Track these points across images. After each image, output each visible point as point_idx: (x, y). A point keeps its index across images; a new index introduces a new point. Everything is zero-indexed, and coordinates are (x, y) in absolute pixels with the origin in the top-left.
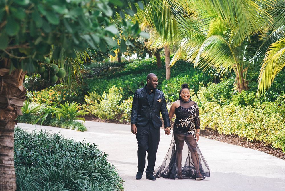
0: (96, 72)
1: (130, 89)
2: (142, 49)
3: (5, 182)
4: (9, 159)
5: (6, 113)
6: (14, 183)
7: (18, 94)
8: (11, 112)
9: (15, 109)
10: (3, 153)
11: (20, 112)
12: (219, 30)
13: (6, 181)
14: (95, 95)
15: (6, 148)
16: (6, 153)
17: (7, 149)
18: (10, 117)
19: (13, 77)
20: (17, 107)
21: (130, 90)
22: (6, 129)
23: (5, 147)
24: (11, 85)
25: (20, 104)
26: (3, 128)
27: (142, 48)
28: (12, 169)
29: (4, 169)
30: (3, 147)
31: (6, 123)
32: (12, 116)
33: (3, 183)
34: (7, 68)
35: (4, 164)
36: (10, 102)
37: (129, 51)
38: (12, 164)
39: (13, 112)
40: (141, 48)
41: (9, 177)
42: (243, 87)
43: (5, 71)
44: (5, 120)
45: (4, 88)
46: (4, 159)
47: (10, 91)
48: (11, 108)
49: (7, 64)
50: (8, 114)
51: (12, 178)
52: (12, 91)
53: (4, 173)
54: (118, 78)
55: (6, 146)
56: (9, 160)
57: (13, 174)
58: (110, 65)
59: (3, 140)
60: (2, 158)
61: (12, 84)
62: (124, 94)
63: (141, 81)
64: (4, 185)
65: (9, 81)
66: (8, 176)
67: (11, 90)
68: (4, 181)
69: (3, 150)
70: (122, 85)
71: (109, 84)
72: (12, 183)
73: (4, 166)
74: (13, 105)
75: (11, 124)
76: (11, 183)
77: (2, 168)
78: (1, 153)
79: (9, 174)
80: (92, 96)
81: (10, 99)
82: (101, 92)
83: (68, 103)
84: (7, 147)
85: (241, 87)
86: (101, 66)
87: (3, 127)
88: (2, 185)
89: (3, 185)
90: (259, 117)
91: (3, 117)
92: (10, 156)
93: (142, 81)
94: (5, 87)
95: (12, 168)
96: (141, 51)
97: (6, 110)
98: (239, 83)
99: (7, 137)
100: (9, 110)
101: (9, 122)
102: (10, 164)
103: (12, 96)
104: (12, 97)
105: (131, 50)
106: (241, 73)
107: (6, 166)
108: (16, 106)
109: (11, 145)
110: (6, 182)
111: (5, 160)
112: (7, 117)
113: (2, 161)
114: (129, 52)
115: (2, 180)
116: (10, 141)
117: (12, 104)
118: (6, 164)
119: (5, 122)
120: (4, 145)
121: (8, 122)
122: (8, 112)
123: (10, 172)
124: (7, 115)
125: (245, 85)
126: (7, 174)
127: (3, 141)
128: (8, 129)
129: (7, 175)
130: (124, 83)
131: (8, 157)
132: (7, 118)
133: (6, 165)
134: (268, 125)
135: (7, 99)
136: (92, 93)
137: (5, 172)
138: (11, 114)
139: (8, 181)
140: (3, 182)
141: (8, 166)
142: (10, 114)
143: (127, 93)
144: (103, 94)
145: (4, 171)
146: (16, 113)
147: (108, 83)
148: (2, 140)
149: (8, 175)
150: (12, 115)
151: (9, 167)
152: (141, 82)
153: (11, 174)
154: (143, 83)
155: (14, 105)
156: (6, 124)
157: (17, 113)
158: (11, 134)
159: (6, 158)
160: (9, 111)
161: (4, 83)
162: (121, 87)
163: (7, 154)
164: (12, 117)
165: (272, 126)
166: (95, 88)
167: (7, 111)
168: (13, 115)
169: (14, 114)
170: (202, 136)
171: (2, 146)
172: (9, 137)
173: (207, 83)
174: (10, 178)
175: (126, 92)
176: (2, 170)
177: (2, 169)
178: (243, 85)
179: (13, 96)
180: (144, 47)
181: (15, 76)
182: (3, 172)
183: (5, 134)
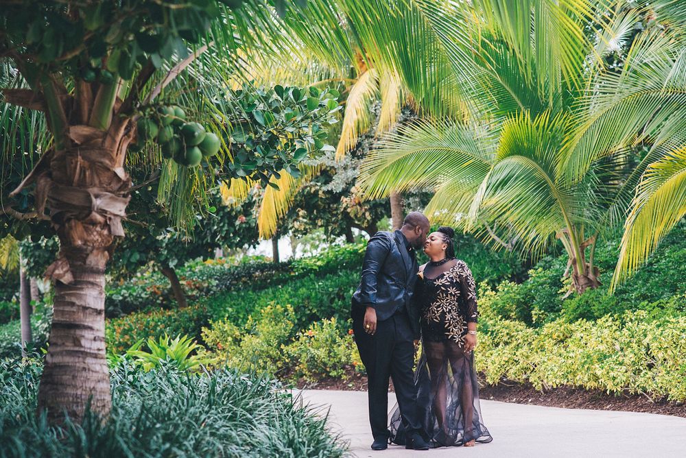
0: (223, 284)
1: (311, 308)
2: (336, 215)
3: (88, 389)
4: (95, 337)
5: (86, 229)
6: (107, 394)
7: (115, 186)
8: (98, 229)
9: (106, 221)
10: (82, 323)
11: (117, 228)
12: (525, 145)
13: (90, 388)
14: (227, 327)
15: (88, 311)
16: (88, 321)
17: (90, 314)
18: (95, 239)
19: (102, 146)
20: (112, 217)
21: (311, 310)
22: (87, 266)
23: (85, 308)
24: (99, 164)
25: (119, 209)
26: (81, 265)
27: (337, 213)
28: (102, 360)
29: (84, 358)
30: (81, 308)
31: (88, 252)
32: (101, 237)
33: (84, 393)
34: (88, 125)
35: (84, 347)
36: (97, 203)
37: (305, 220)
38: (101, 350)
39: (102, 229)
40: (335, 212)
41: (96, 378)
42: (586, 281)
43: (84, 133)
44: (85, 247)
45: (83, 170)
46: (83, 336)
47: (96, 177)
48: (99, 218)
49: (89, 117)
50: (92, 233)
51: (103, 382)
52: (101, 179)
53: (84, 369)
54: (280, 287)
55: (87, 306)
56: (95, 339)
57: (104, 373)
58: (254, 267)
59: (82, 292)
60: (80, 333)
61: (101, 163)
62: (296, 321)
63: (337, 289)
64: (86, 395)
65: (94, 155)
66: (95, 376)
67: (98, 175)
68: (86, 387)
69: (82, 315)
70: (290, 300)
71: (260, 299)
72: (103, 392)
73: (84, 351)
74: (103, 212)
75: (99, 256)
76: (100, 392)
77: (79, 357)
78: (77, 323)
79: (96, 372)
80: (220, 329)
81: (97, 196)
82: (240, 320)
83: (167, 339)
84: (91, 310)
85: (582, 281)
86: (234, 272)
87: (79, 263)
88: (81, 395)
89: (83, 397)
90: (633, 337)
91: (81, 238)
92: (97, 330)
93: (340, 289)
94: (84, 168)
95: (102, 358)
96: (333, 219)
97: (86, 223)
98: (577, 273)
99: (90, 286)
100: (94, 223)
101: (95, 252)
102: (99, 350)
103: (102, 191)
104: (101, 193)
105: (310, 219)
106: (580, 249)
107: (90, 353)
108: (111, 214)
109: (99, 304)
110: (91, 391)
111: (87, 339)
112: (89, 238)
113: (80, 342)
114: (306, 223)
115: (81, 385)
116: (95, 296)
117: (101, 209)
118: (88, 348)
119: (86, 250)
120: (83, 304)
121: (91, 252)
122: (91, 227)
123: (97, 368)
124: (90, 235)
125: (591, 276)
126: (93, 371)
127: (80, 294)
128: (92, 268)
129: (91, 372)
130: (295, 296)
131: (92, 332)
132: (88, 241)
133: (88, 351)
134: (660, 347)
135: (90, 195)
136: (220, 321)
137: (86, 366)
138: (97, 232)
139: (94, 388)
140: (83, 389)
141: (93, 354)
142: (95, 233)
143: (304, 319)
144: (248, 321)
145: (84, 363)
146: (110, 231)
147: (256, 298)
148: (78, 292)
149: (94, 374)
150: (100, 234)
151: (96, 356)
152: (336, 292)
153: (101, 371)
154: (341, 294)
155: (106, 212)
156: (88, 255)
157: (112, 230)
158: (98, 280)
159: (88, 334)
160: (93, 226)
161: (82, 161)
162: (289, 303)
163: (90, 325)
164: (100, 239)
165: (667, 347)
166: (226, 311)
167: (90, 224)
168: (104, 236)
169: (106, 232)
170: (493, 399)
171: (78, 306)
172: (95, 287)
173: (497, 285)
174: (99, 381)
175: (301, 317)
176: (79, 362)
177: (81, 359)
178: (586, 277)
179: (103, 189)
180: (342, 210)
181: (107, 144)
182: (82, 365)
183: (85, 280)
